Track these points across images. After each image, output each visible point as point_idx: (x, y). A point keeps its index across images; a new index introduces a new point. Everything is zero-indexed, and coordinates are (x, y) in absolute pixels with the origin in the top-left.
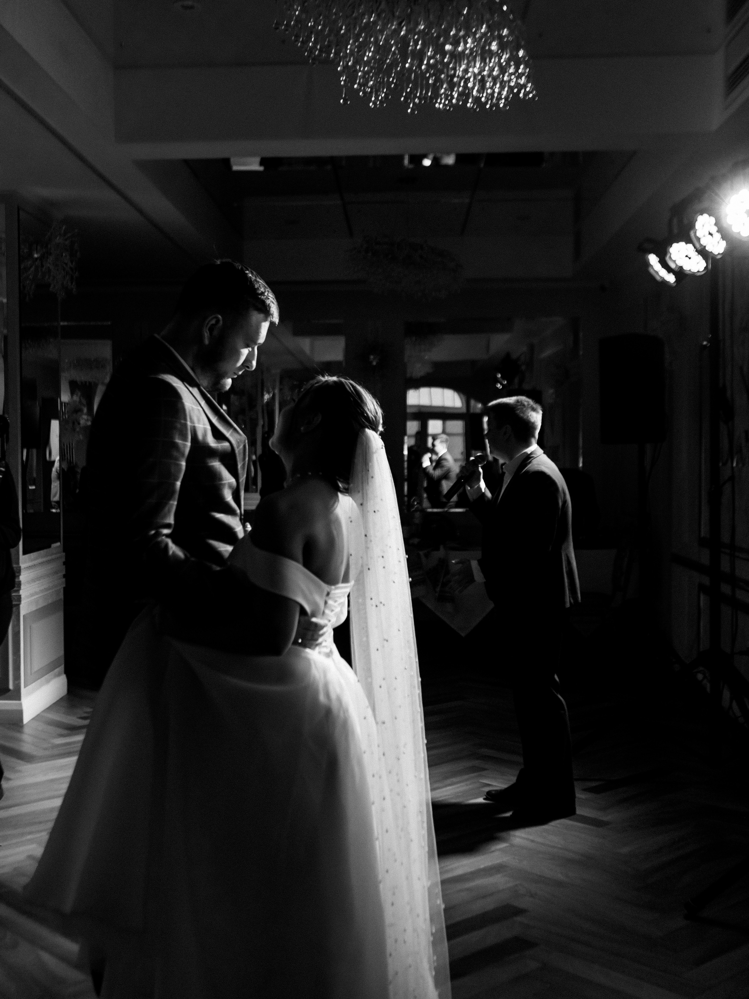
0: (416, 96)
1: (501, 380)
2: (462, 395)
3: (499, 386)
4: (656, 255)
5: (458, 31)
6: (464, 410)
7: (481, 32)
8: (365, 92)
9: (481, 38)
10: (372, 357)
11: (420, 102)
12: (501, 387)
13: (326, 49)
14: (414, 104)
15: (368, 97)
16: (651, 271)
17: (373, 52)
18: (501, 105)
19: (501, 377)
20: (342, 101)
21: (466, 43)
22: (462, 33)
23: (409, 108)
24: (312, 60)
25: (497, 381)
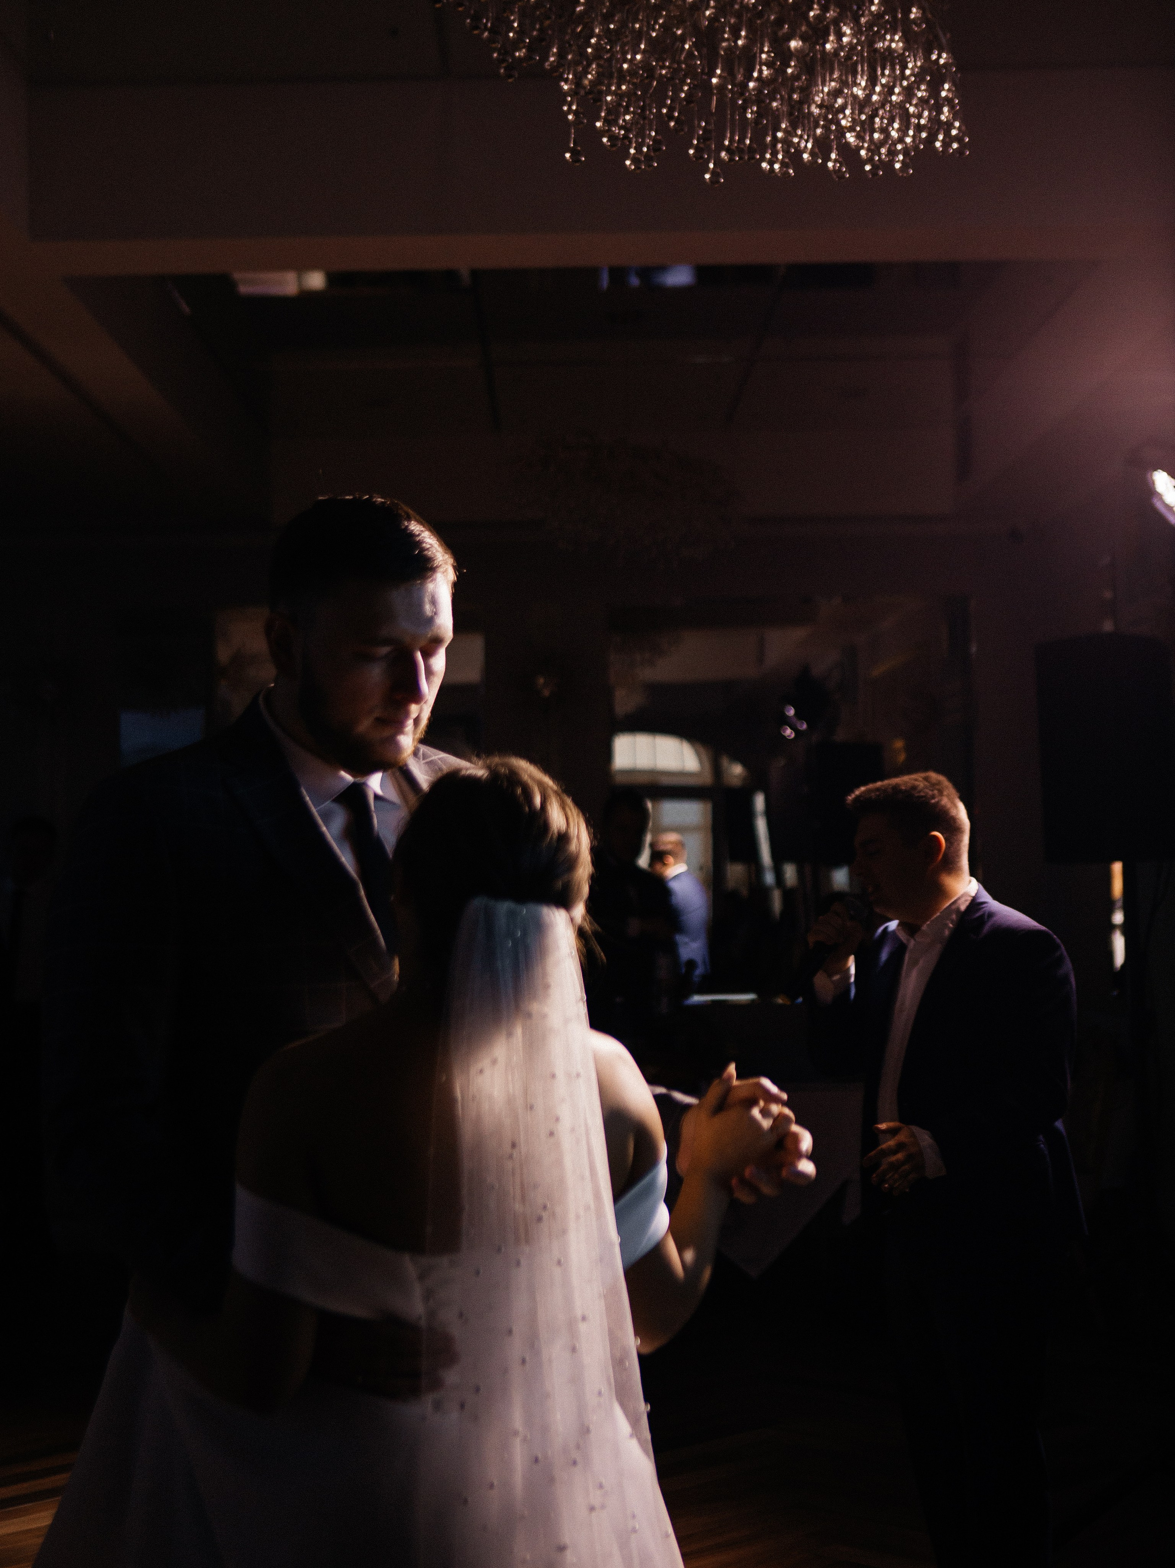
0: (721, 147)
1: (795, 720)
2: (702, 750)
3: (789, 732)
4: (1169, 474)
5: (825, 9)
6: (707, 779)
7: (871, 13)
8: (613, 138)
9: (870, 25)
10: (541, 681)
11: (731, 159)
12: (793, 736)
13: (539, 47)
14: (718, 162)
15: (620, 146)
16: (1158, 505)
17: (644, 52)
18: (898, 166)
19: (796, 714)
20: (568, 155)
21: (840, 35)
22: (830, 14)
23: (707, 170)
24: (506, 69)
25: (785, 721)
